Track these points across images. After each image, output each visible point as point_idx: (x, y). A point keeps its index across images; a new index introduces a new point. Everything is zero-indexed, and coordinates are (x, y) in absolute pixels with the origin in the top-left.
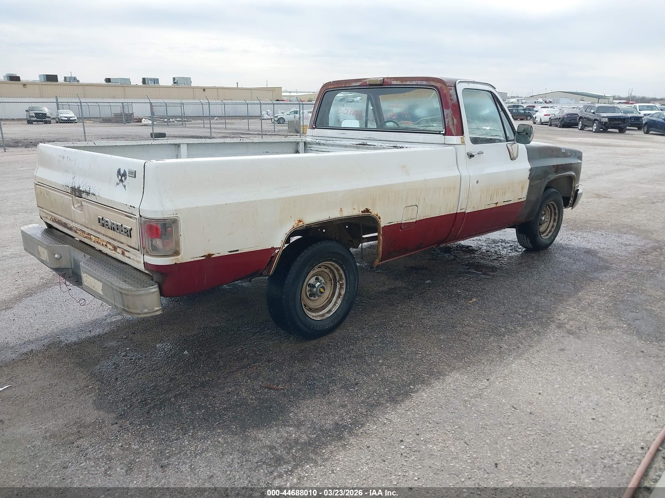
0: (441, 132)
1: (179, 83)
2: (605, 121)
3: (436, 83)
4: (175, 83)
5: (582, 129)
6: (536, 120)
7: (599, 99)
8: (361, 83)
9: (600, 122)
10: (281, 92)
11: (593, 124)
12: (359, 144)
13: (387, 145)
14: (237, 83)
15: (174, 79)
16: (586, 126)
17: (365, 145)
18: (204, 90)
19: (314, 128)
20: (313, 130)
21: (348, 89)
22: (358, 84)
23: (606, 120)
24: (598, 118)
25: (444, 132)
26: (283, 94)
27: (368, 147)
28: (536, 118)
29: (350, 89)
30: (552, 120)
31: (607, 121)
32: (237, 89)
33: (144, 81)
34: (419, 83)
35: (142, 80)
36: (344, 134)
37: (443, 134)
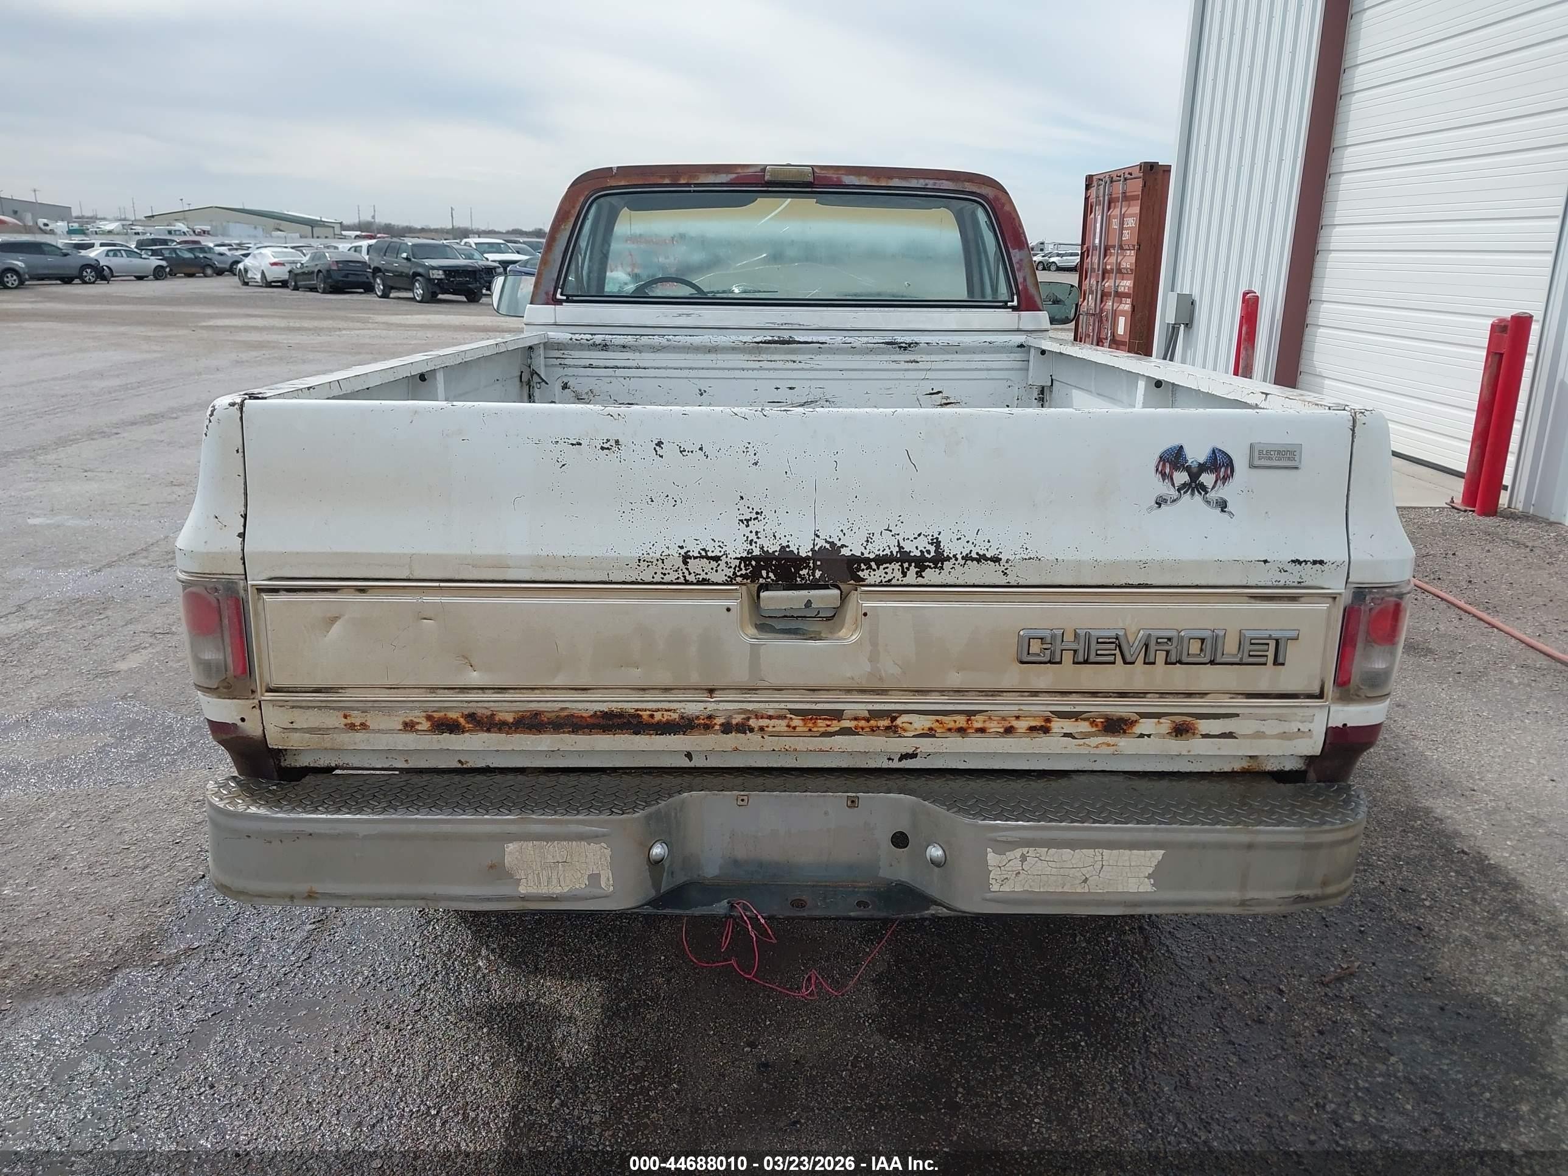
0: (1009, 304)
2: (439, 277)
3: (979, 188)
5: (385, 296)
6: (249, 275)
7: (312, 227)
8: (734, 176)
9: (430, 280)
11: (414, 284)
12: (765, 342)
13: (866, 339)
16: (392, 288)
17: (788, 342)
19: (559, 302)
20: (558, 307)
21: (690, 191)
22: (723, 178)
23: (439, 275)
24: (420, 270)
25: (1015, 303)
27: (797, 348)
28: (246, 271)
29: (694, 191)
30: (297, 275)
31: (443, 277)
34: (930, 184)
36: (688, 315)
37: (1014, 309)
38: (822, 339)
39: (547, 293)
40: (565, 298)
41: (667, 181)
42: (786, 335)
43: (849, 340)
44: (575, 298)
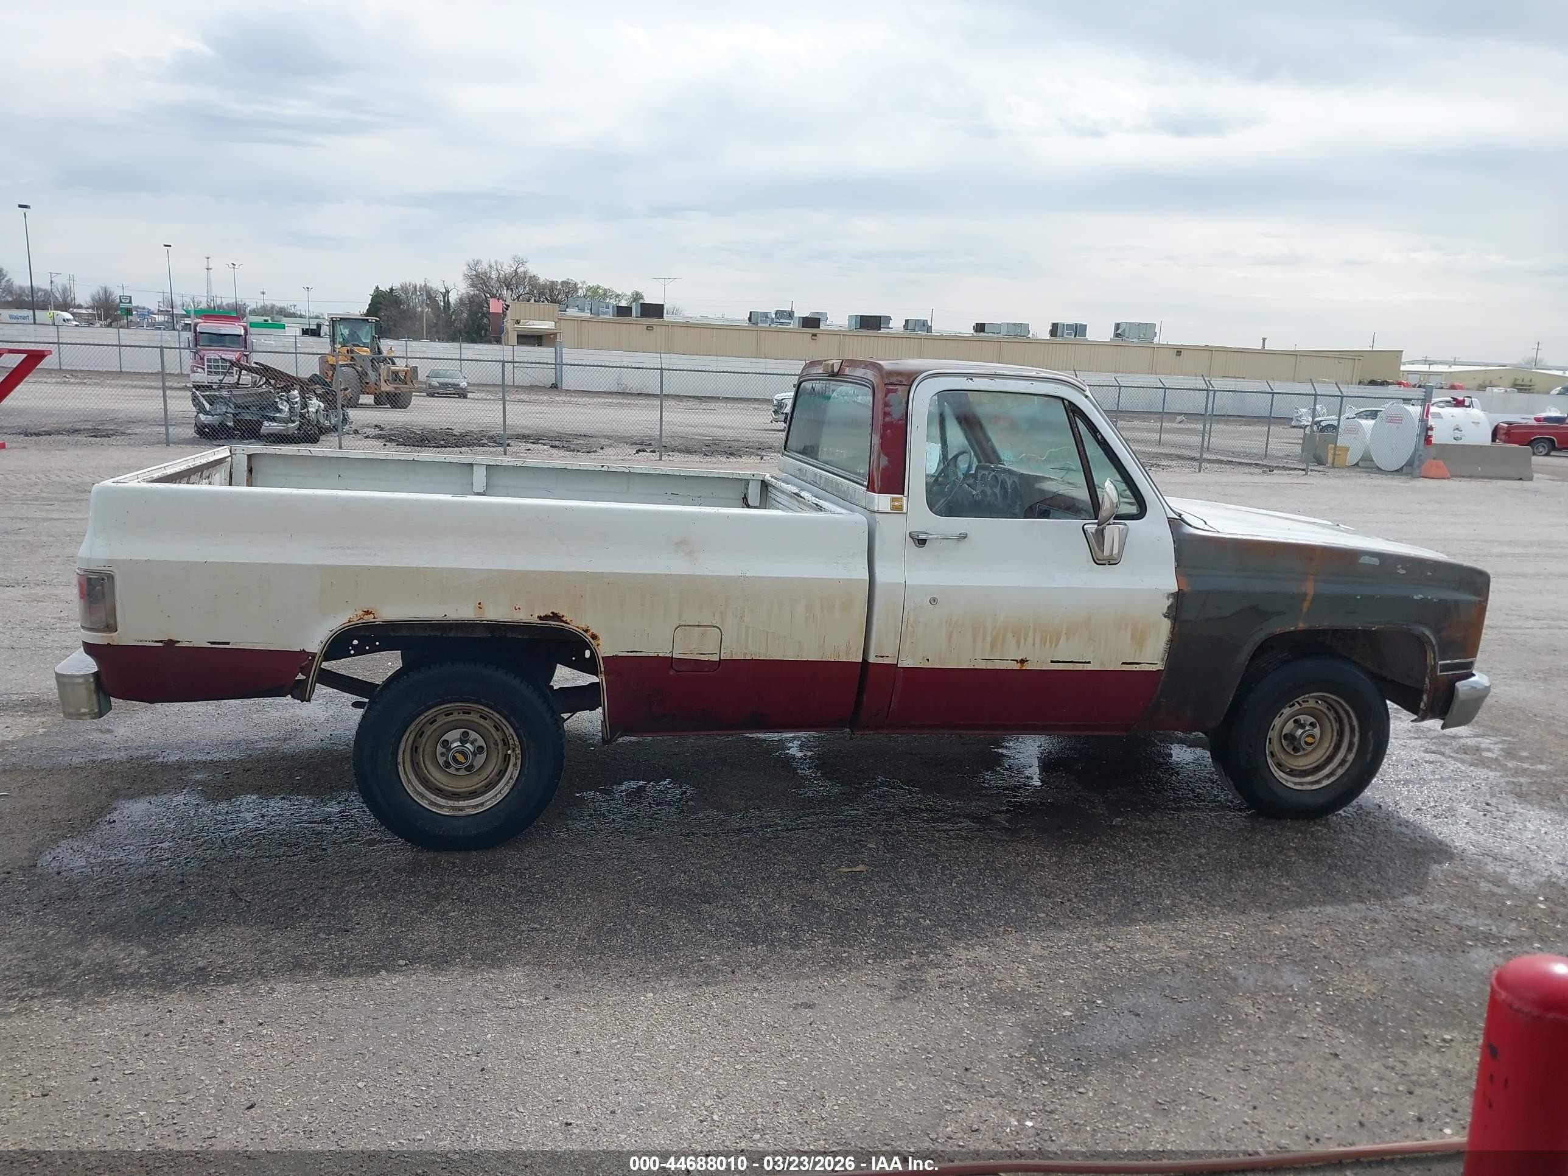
1: (1127, 335)
4: (1117, 335)
10: (1400, 363)
14: (1264, 340)
15: (1118, 326)
18: (1179, 353)
26: (1403, 368)
32: (1263, 352)
33: (1055, 329)
35: (1050, 328)
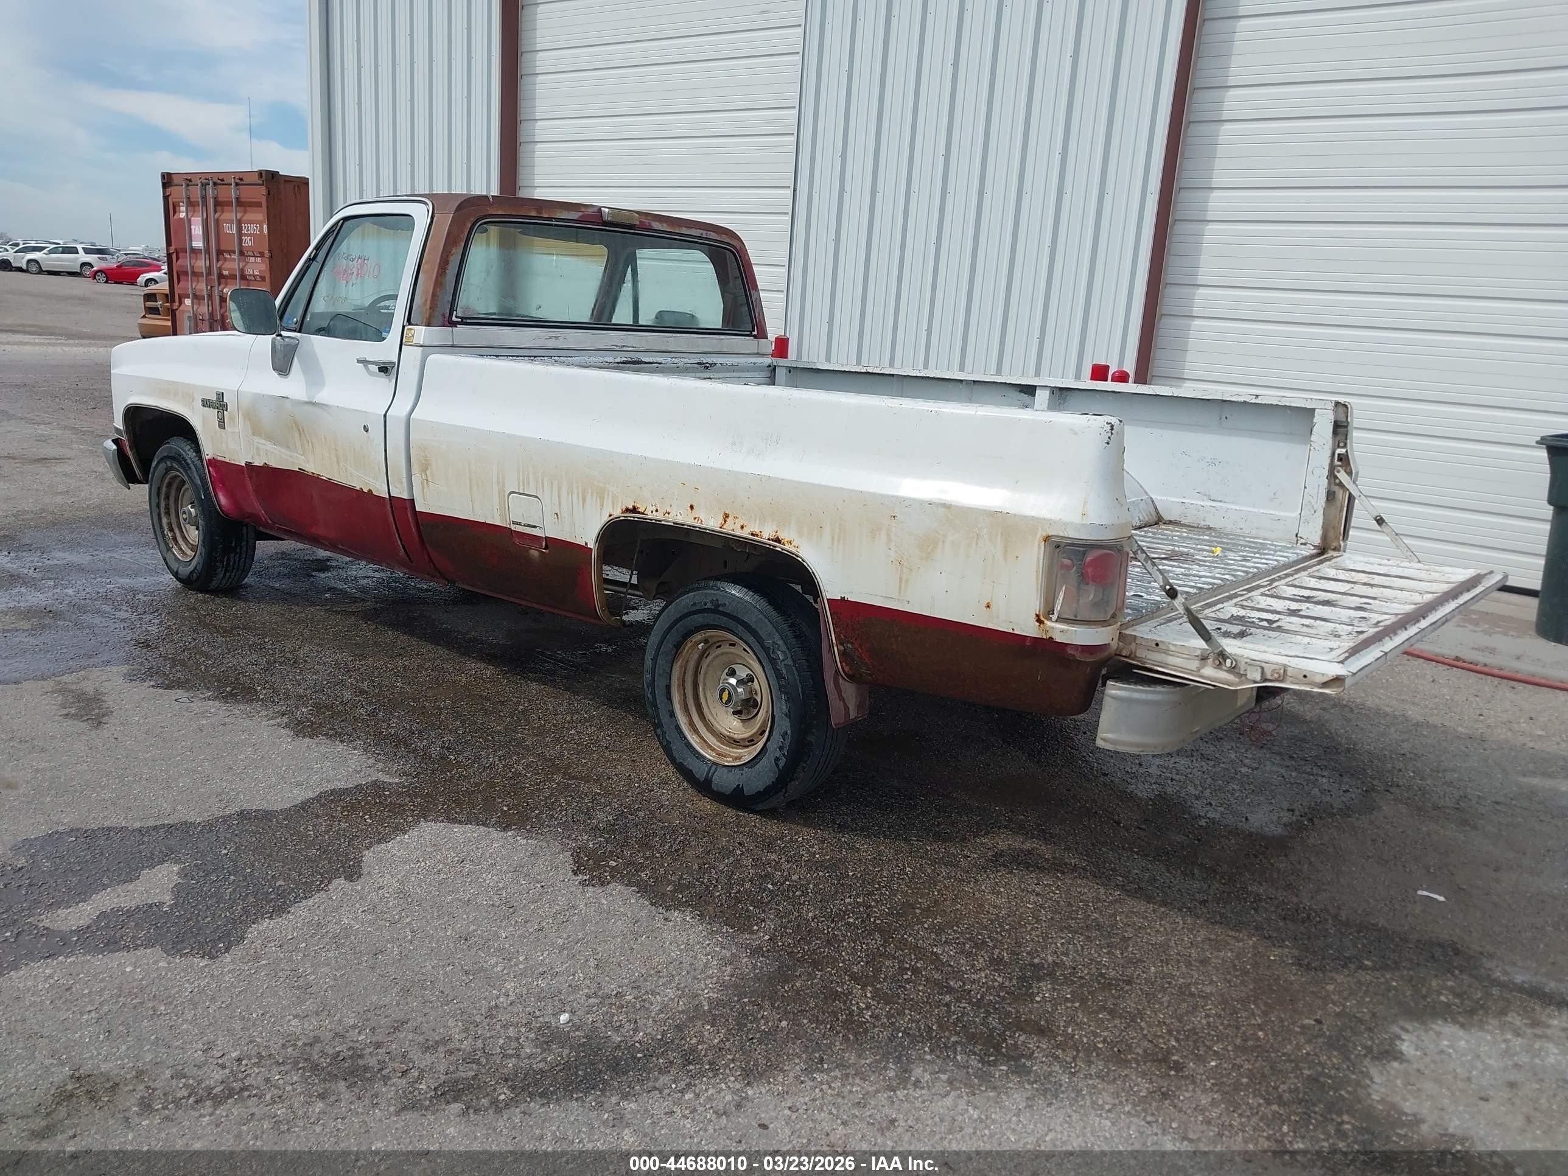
8: (580, 214)
19: (455, 325)
20: (454, 329)
22: (574, 215)
34: (704, 234)
36: (557, 338)
37: (755, 337)
38: (659, 360)
39: (443, 315)
40: (460, 320)
41: (534, 214)
42: (635, 356)
43: (676, 361)
44: (468, 321)
